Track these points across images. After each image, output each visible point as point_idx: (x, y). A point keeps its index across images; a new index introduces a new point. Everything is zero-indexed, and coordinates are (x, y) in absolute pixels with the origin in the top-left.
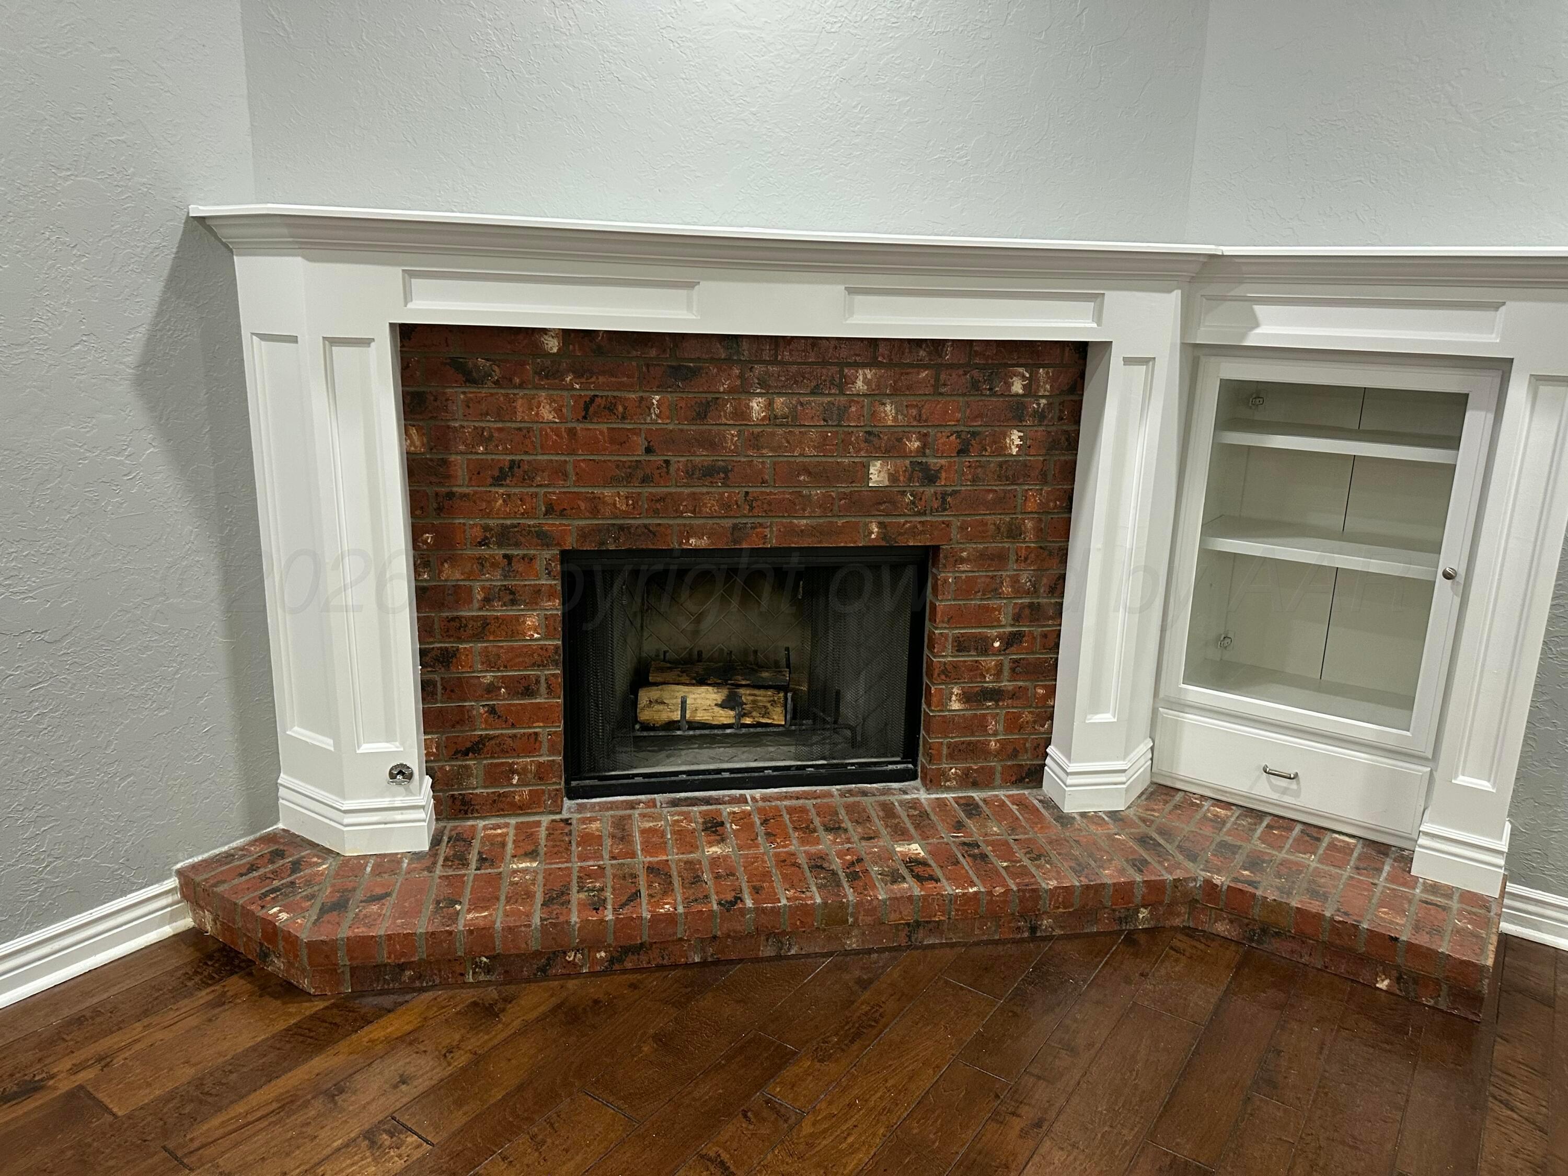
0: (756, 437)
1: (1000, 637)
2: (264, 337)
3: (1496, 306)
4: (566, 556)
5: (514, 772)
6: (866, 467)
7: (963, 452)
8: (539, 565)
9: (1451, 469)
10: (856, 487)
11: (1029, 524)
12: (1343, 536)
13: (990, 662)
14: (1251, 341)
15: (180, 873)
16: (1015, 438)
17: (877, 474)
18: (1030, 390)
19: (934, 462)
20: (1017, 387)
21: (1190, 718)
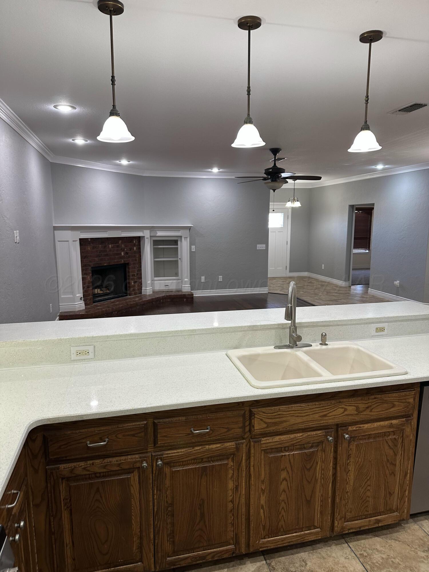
0: (110, 250)
1: (136, 274)
2: (59, 241)
3: (180, 231)
4: (92, 268)
5: (88, 299)
6: (121, 253)
7: (130, 250)
8: (89, 269)
9: (177, 248)
10: (121, 256)
11: (137, 259)
12: (164, 258)
13: (135, 277)
14: (157, 235)
15: (59, 316)
16: (135, 248)
17: (123, 254)
18: (136, 242)
19: (128, 252)
20: (135, 242)
21: (156, 282)
